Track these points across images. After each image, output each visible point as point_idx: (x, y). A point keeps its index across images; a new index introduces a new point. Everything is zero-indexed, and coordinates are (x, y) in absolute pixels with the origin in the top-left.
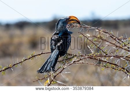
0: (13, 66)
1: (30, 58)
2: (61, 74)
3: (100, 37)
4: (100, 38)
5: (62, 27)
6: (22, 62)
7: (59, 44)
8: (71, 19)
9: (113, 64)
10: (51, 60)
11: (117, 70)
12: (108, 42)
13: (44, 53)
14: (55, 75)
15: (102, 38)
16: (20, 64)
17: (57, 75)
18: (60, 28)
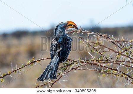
0: (12, 72)
1: (29, 64)
2: (59, 81)
3: (98, 42)
4: (98, 44)
5: (61, 33)
6: (21, 68)
7: (58, 51)
8: (69, 24)
9: (115, 70)
10: (52, 67)
11: (119, 76)
12: (106, 47)
13: (44, 59)
14: (53, 83)
15: (100, 44)
16: (19, 70)
17: (55, 82)
18: (59, 34)
